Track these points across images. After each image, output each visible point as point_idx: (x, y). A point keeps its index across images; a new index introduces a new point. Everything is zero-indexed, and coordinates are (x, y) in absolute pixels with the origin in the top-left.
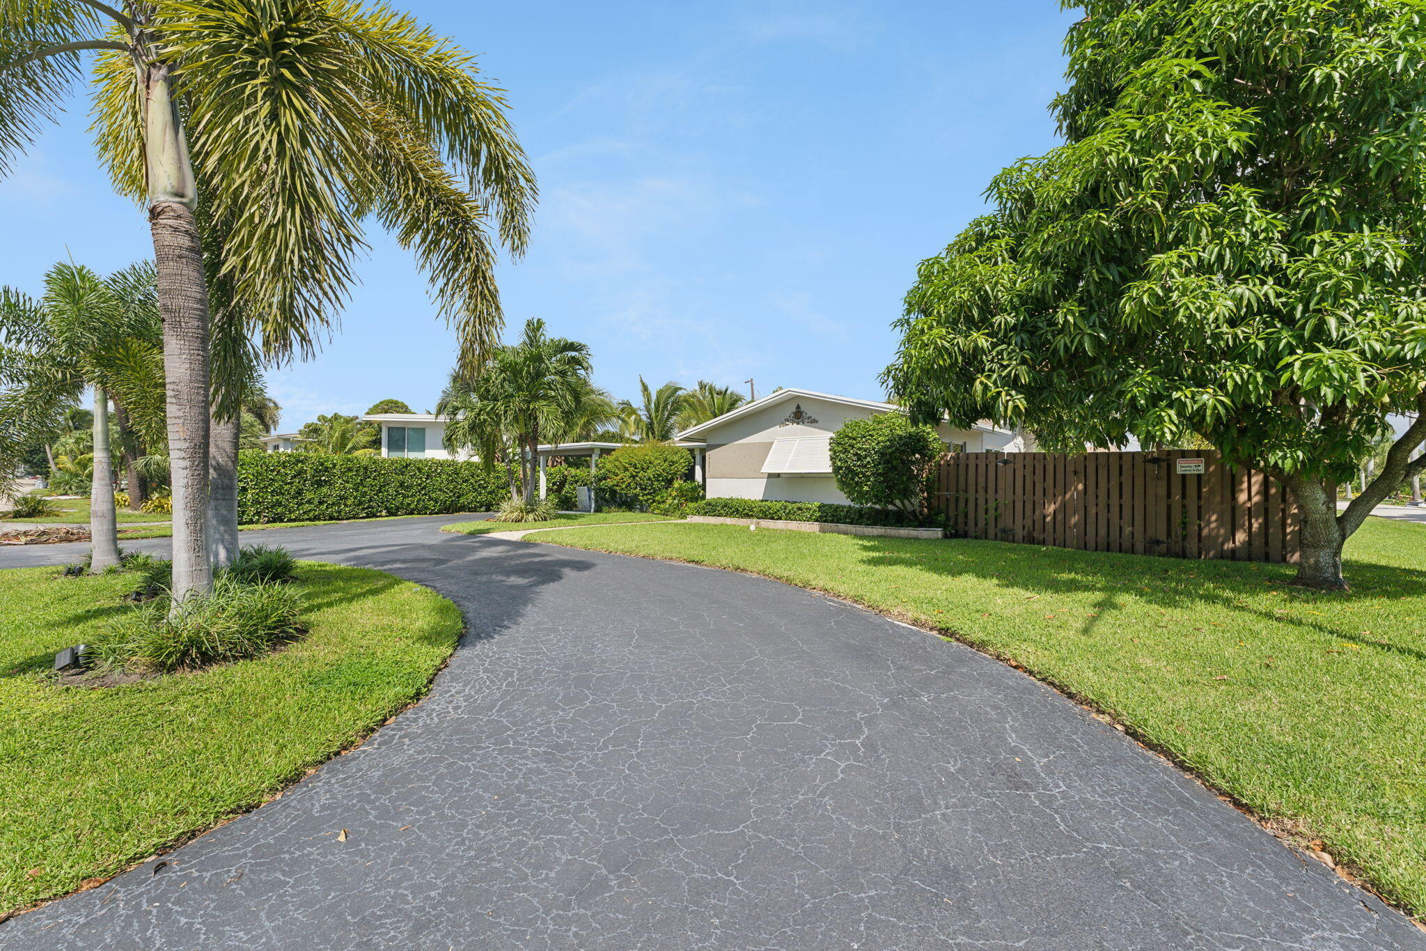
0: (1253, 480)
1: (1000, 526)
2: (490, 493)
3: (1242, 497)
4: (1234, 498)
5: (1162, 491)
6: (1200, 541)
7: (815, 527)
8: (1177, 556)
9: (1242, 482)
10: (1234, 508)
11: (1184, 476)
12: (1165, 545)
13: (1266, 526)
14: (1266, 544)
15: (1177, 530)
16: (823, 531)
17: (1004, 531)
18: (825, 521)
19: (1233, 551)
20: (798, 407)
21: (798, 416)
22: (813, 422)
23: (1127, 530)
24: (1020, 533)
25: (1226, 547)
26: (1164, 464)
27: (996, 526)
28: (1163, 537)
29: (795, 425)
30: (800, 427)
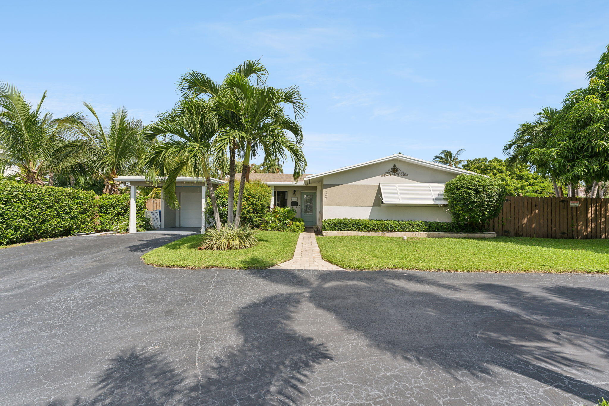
0: (593, 209)
1: (504, 229)
2: (72, 218)
3: (589, 215)
4: (587, 216)
5: (565, 213)
6: (577, 232)
7: (424, 235)
8: (570, 238)
9: (589, 210)
10: (587, 219)
11: (572, 207)
12: (566, 234)
13: (596, 226)
14: (596, 232)
15: (570, 228)
16: (429, 236)
17: (506, 232)
18: (429, 231)
19: (587, 235)
20: (395, 166)
21: (395, 171)
22: (405, 175)
23: (554, 229)
24: (512, 232)
25: (585, 234)
26: (566, 203)
27: (502, 230)
28: (566, 232)
29: (392, 176)
30: (396, 177)
